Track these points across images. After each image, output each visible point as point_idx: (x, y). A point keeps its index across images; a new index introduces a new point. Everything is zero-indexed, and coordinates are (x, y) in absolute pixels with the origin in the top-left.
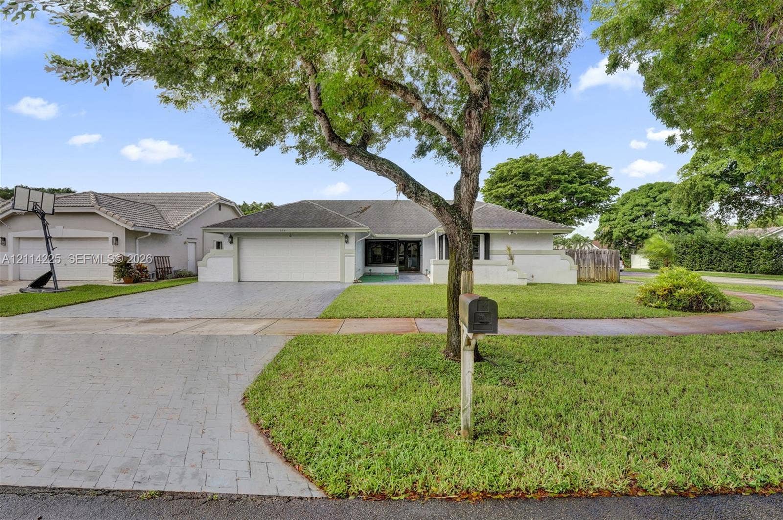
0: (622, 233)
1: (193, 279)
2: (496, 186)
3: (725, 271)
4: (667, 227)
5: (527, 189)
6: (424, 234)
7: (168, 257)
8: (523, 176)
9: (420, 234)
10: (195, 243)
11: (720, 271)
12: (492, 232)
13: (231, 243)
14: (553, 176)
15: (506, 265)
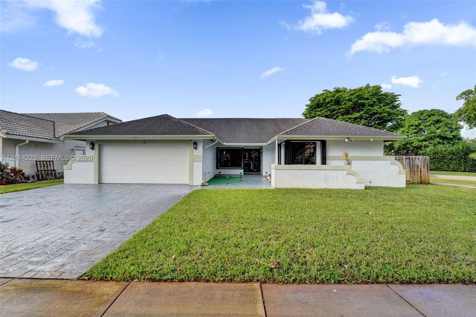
0: (403, 145)
1: (60, 181)
2: (315, 110)
4: (435, 140)
5: (339, 111)
6: (264, 142)
7: (53, 162)
8: (335, 103)
9: (261, 142)
10: (84, 150)
12: (329, 139)
13: (93, 148)
14: (359, 101)
15: (345, 170)
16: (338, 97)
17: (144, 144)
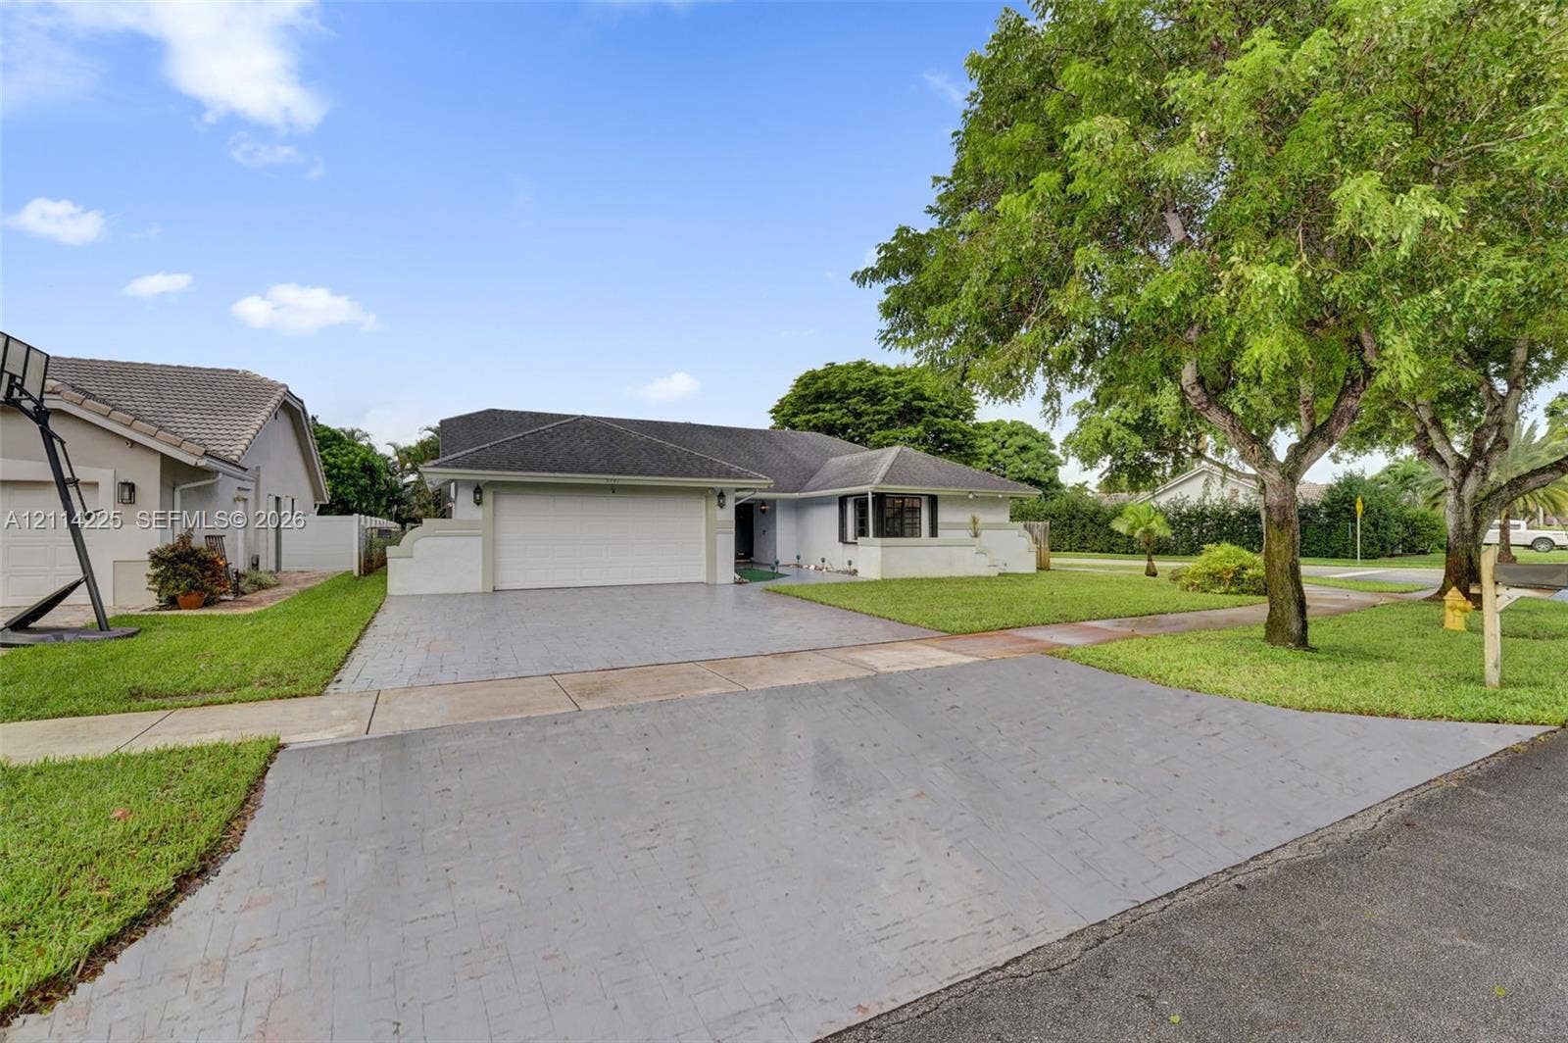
3: (1102, 551)
6: (793, 491)
11: (1095, 551)
12: (941, 493)
13: (478, 503)
14: (915, 403)
15: (974, 546)
16: (876, 384)
17: (614, 495)
